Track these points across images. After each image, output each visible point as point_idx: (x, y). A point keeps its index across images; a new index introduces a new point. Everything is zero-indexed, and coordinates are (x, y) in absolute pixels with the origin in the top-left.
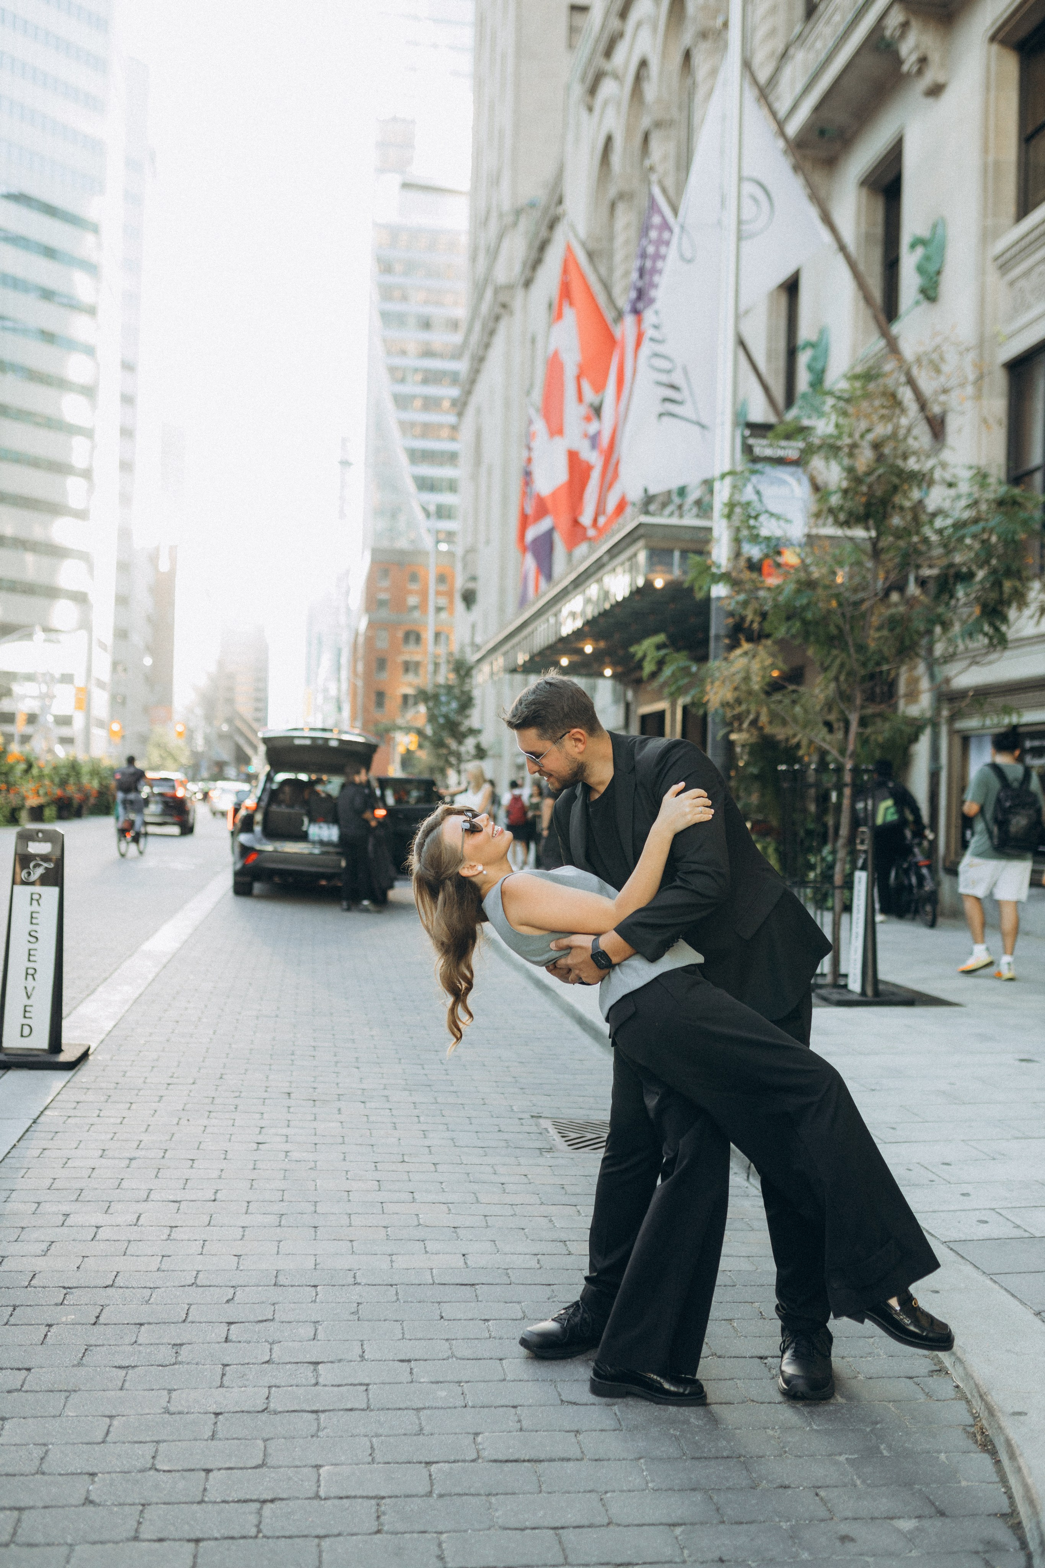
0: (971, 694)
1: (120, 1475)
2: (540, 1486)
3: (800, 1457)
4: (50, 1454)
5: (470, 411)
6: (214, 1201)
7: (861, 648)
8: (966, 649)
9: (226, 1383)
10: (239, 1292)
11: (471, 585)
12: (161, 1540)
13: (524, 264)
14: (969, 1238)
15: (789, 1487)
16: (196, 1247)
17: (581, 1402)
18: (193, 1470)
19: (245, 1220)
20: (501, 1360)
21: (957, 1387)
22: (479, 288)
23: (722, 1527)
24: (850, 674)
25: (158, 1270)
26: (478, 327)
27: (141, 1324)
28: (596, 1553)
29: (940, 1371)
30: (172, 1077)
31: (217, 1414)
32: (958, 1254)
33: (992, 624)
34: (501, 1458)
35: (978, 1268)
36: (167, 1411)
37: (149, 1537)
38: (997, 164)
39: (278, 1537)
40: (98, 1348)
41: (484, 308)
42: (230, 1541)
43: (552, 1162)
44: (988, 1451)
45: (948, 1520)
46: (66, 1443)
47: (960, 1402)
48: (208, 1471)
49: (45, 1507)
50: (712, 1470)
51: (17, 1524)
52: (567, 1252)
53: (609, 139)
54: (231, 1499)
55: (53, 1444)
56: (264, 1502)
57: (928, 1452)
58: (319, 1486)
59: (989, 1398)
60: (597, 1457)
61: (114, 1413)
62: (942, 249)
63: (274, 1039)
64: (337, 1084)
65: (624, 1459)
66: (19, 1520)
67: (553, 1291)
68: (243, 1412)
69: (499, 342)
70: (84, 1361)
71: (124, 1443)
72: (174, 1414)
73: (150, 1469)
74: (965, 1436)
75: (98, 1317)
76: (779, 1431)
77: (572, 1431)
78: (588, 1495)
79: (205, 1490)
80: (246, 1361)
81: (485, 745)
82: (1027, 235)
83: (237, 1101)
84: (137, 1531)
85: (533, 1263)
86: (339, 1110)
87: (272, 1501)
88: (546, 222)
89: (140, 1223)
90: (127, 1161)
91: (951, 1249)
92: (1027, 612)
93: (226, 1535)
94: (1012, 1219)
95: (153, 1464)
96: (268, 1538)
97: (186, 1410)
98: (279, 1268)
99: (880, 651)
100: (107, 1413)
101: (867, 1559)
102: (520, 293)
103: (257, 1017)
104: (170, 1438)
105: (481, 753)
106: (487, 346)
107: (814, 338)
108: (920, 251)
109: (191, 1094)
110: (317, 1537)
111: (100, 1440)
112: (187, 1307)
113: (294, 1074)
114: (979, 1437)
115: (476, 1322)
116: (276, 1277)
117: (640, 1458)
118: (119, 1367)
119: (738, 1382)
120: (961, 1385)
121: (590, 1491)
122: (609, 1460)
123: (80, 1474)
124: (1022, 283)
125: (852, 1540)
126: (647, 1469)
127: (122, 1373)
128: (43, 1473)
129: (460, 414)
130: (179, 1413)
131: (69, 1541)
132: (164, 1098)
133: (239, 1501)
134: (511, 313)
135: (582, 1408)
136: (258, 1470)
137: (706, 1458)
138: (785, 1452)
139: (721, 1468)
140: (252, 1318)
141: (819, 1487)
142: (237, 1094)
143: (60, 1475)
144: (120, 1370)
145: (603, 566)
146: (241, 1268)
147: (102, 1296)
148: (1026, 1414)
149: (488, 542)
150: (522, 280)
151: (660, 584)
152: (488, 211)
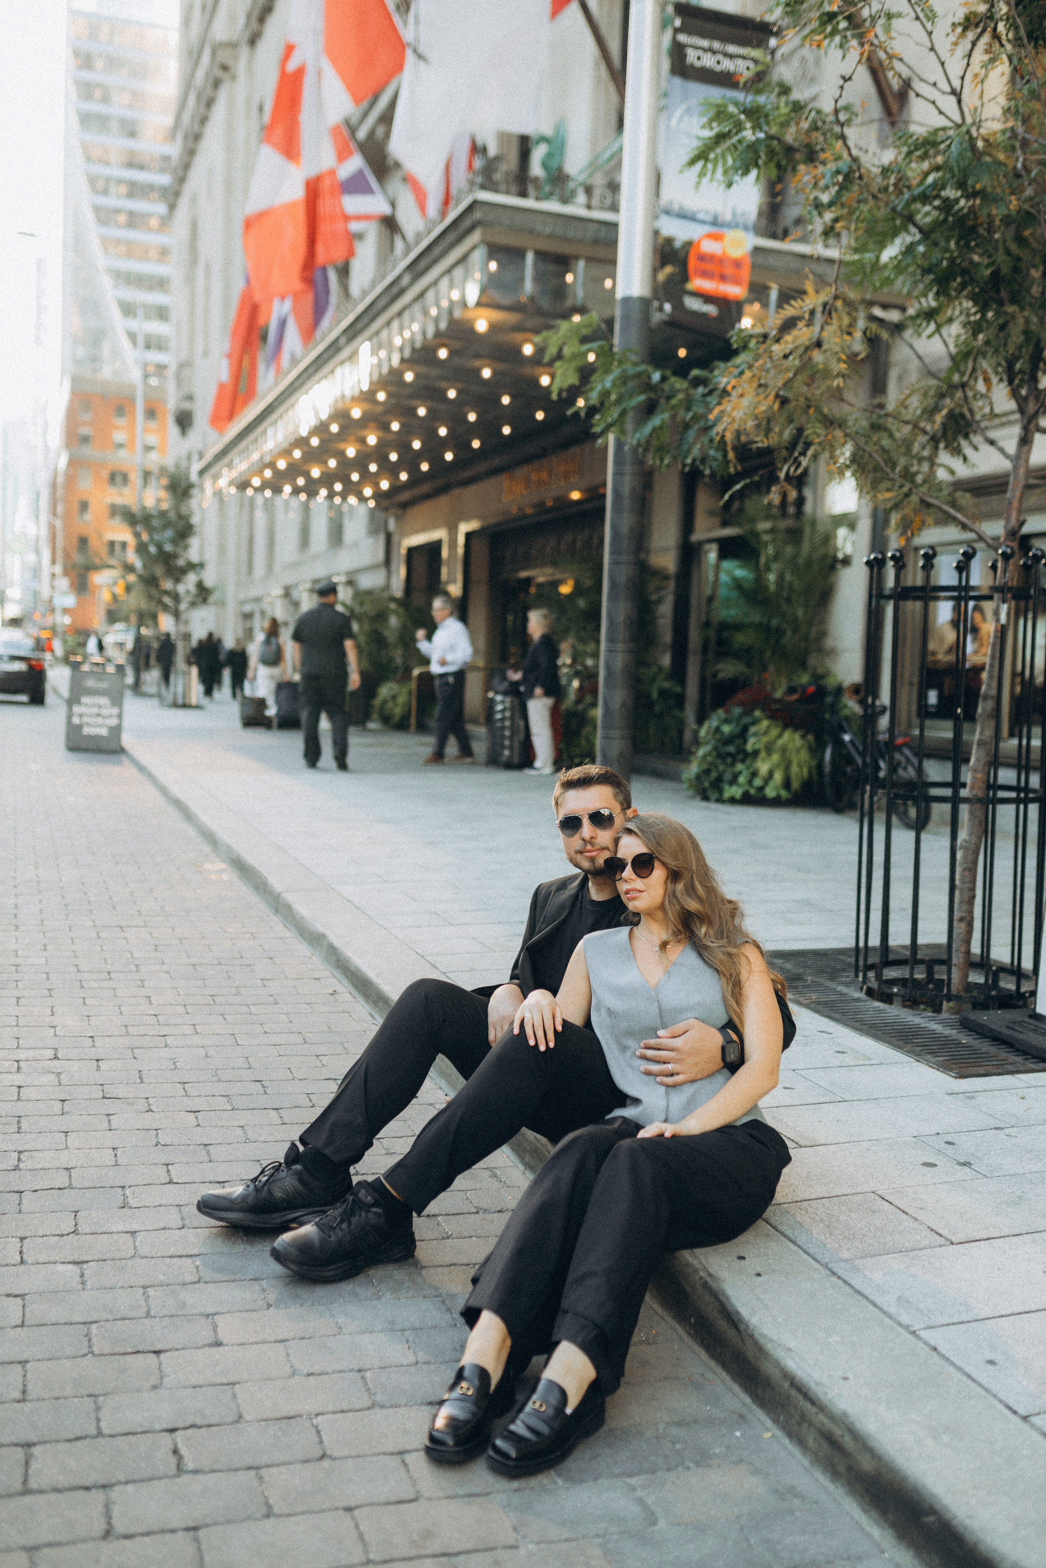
5: (184, 202)
11: (186, 405)
13: (249, 16)
22: (192, 56)
26: (191, 101)
69: (219, 112)
81: (209, 583)
102: (244, 51)
105: (203, 593)
106: (204, 120)
129: (172, 207)
134: (234, 78)
149: (206, 353)
150: (247, 36)
151: (481, 326)
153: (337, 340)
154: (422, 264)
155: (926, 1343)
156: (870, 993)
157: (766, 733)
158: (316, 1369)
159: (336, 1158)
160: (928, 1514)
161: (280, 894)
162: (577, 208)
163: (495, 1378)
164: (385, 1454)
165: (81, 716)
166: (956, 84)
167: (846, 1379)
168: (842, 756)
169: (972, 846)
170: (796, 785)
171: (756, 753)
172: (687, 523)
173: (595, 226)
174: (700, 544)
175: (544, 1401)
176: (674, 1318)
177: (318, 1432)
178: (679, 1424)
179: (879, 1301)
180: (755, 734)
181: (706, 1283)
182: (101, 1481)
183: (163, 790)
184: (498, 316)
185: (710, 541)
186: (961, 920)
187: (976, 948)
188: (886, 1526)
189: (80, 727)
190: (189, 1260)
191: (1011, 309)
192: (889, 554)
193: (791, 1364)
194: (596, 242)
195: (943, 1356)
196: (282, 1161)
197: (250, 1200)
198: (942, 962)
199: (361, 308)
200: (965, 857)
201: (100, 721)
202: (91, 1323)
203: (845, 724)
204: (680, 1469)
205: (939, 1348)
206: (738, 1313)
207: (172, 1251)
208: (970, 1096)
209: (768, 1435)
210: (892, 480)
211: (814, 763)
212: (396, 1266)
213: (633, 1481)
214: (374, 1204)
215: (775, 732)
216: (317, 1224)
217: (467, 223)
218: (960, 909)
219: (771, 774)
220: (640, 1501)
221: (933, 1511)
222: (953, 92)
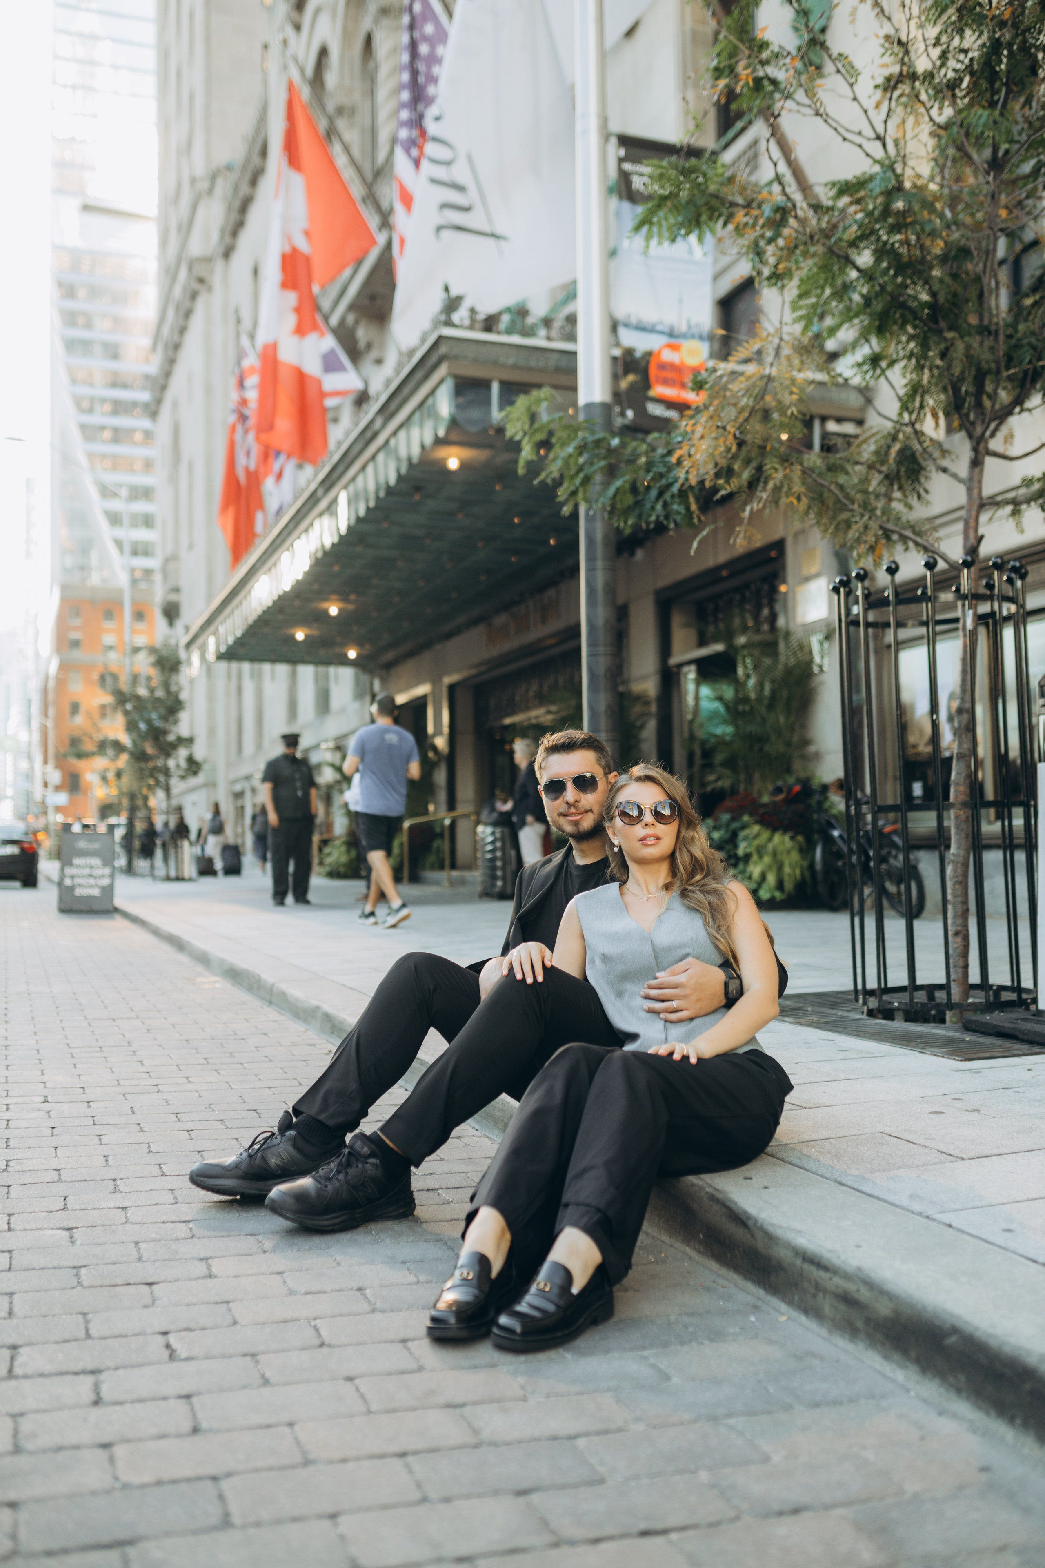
5: (166, 410)
11: (173, 597)
13: (223, 232)
22: (170, 274)
26: (171, 314)
41: (178, 291)
53: (323, 52)
69: (197, 323)
81: (199, 757)
88: (248, 176)
102: (219, 264)
105: (193, 766)
106: (183, 330)
134: (210, 289)
149: (191, 547)
150: (221, 250)
151: (453, 464)
152: (179, 185)
153: (315, 492)
154: (393, 406)
155: (940, 1222)
156: (871, 1013)
157: (756, 836)
158: (313, 1289)
159: (331, 1123)
160: (949, 1335)
161: (273, 985)
162: (539, 341)
163: (497, 1266)
164: (385, 1342)
165: (72, 877)
166: (880, 129)
167: (858, 1247)
168: (832, 853)
169: (961, 859)
170: (789, 886)
171: (747, 858)
172: (665, 648)
173: (556, 356)
174: (680, 666)
175: (549, 1279)
176: (683, 1242)
177: (317, 1330)
178: (691, 1315)
179: (891, 1198)
180: (746, 838)
181: (712, 1195)
182: (90, 1367)
183: (156, 932)
184: (468, 453)
185: (689, 663)
186: (956, 934)
187: (974, 977)
188: (908, 1364)
189: (72, 889)
190: (183, 1224)
191: (949, 335)
192: (854, 574)
193: (801, 1242)
194: (558, 370)
195: (959, 1230)
196: (275, 1130)
197: (243, 1167)
198: (940, 987)
199: (336, 458)
200: (955, 870)
201: (92, 881)
202: (81, 1267)
203: (833, 821)
204: (694, 1344)
205: (954, 1224)
206: (745, 1212)
207: (165, 1218)
208: (978, 1071)
209: (783, 1318)
210: (852, 510)
211: (805, 864)
212: (396, 1222)
213: (646, 1353)
214: (372, 1155)
215: (766, 835)
216: (313, 1177)
217: (434, 359)
218: (953, 924)
219: (763, 877)
220: (653, 1366)
221: (955, 1330)
222: (878, 138)
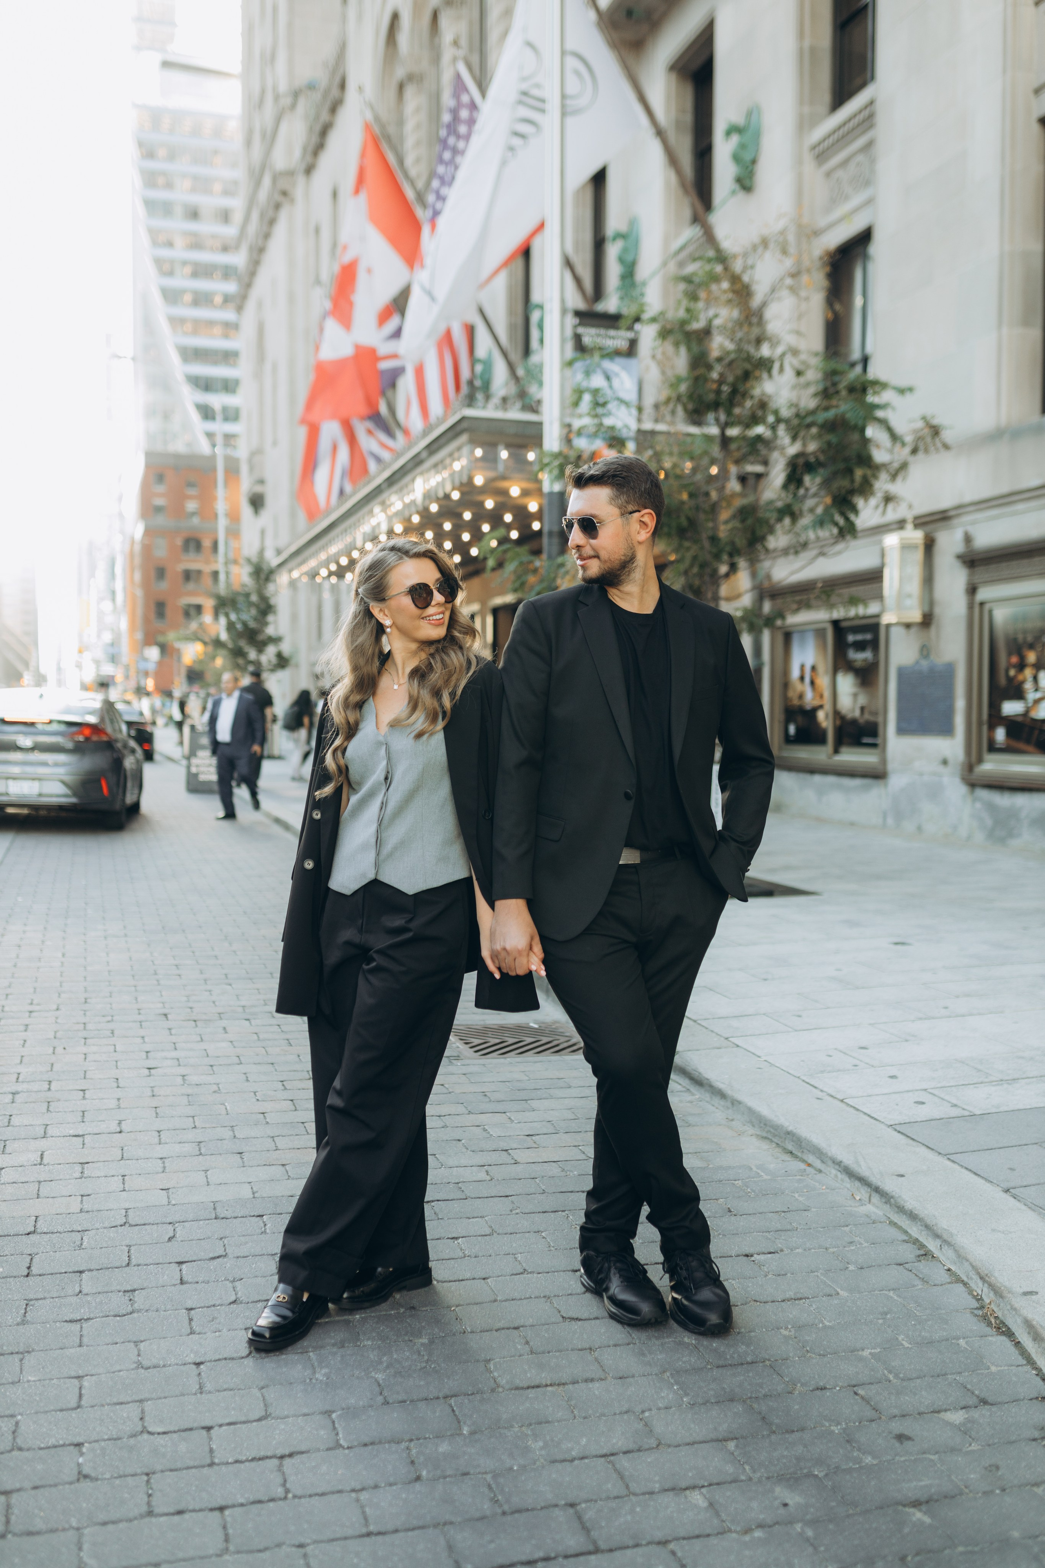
0: (820, 585)
1: (109, 1442)
2: (573, 1412)
3: (824, 1356)
4: (22, 1428)
5: (251, 305)
6: (120, 1132)
7: (714, 539)
8: (818, 539)
9: (197, 1329)
10: (179, 1228)
11: (258, 489)
12: (180, 1512)
13: (305, 149)
14: (913, 1120)
15: (825, 1388)
16: (116, 1184)
17: (583, 1317)
18: (191, 1429)
19: (161, 1151)
20: (484, 1279)
21: (949, 1270)
22: (256, 174)
23: (773, 1437)
24: (703, 566)
25: (81, 1211)
26: (255, 216)
27: (81, 1272)
28: (657, 1478)
29: (925, 1255)
30: (32, 1004)
31: (198, 1364)
32: (908, 1137)
33: (843, 514)
34: (521, 1385)
35: (933, 1149)
36: (140, 1366)
37: (166, 1510)
38: (813, 50)
39: (310, 1496)
40: (40, 1302)
41: (263, 194)
42: (259, 1506)
43: (465, 1070)
44: (1003, 1333)
45: (994, 1409)
46: (36, 1413)
47: (957, 1285)
48: (209, 1429)
49: (35, 1488)
50: (742, 1378)
51: (7, 1511)
52: (513, 1161)
53: (395, 17)
54: (244, 1458)
55: (21, 1414)
56: (282, 1457)
57: (947, 1340)
58: (337, 1434)
59: (992, 1280)
60: (621, 1375)
61: (81, 1373)
62: (757, 136)
63: (131, 959)
64: (214, 1002)
65: (648, 1375)
66: (8, 1507)
67: (513, 1202)
68: (225, 1359)
69: (280, 231)
70: (29, 1317)
71: (103, 1406)
72: (149, 1368)
73: (142, 1432)
74: (975, 1319)
75: (29, 1268)
76: (792, 1330)
77: (586, 1349)
78: (625, 1417)
79: (211, 1451)
80: (211, 1303)
81: (286, 652)
82: (844, 124)
83: (111, 1026)
84: (149, 1504)
85: (482, 1175)
86: (225, 1028)
87: (291, 1455)
89: (45, 1161)
90: (10, 1096)
91: (899, 1132)
92: (873, 502)
93: (252, 1499)
94: (946, 1098)
95: (144, 1427)
96: (300, 1497)
97: (161, 1363)
98: (214, 1200)
99: (733, 543)
100: (73, 1374)
101: (932, 1457)
102: (301, 179)
103: (105, 938)
104: (154, 1395)
105: (282, 661)
106: (267, 236)
107: (623, 228)
108: (735, 139)
109: (59, 1021)
110: (353, 1490)
111: (75, 1405)
112: (126, 1249)
113: (163, 993)
114: (993, 1321)
115: (446, 1241)
116: (215, 1209)
117: (664, 1372)
118: (71, 1321)
119: (733, 1282)
120: (953, 1268)
121: (626, 1412)
122: (633, 1376)
123: (63, 1445)
124: (840, 174)
125: (909, 1438)
126: (677, 1383)
127: (76, 1327)
128: (20, 1449)
129: (240, 309)
130: (155, 1367)
131: (74, 1524)
132: (30, 1027)
133: (253, 1460)
134: (292, 201)
135: (586, 1323)
136: (263, 1422)
137: (731, 1365)
138: (808, 1351)
139: (751, 1375)
140: (202, 1255)
141: (854, 1386)
142: (109, 1018)
143: (41, 1449)
144: (74, 1324)
145: (421, 462)
146: (173, 1202)
147: (27, 1244)
148: (1037, 1293)
149: (275, 443)
150: (303, 167)
151: (479, 481)
152: (263, 92)
165: (197, 766)
189: (196, 774)
